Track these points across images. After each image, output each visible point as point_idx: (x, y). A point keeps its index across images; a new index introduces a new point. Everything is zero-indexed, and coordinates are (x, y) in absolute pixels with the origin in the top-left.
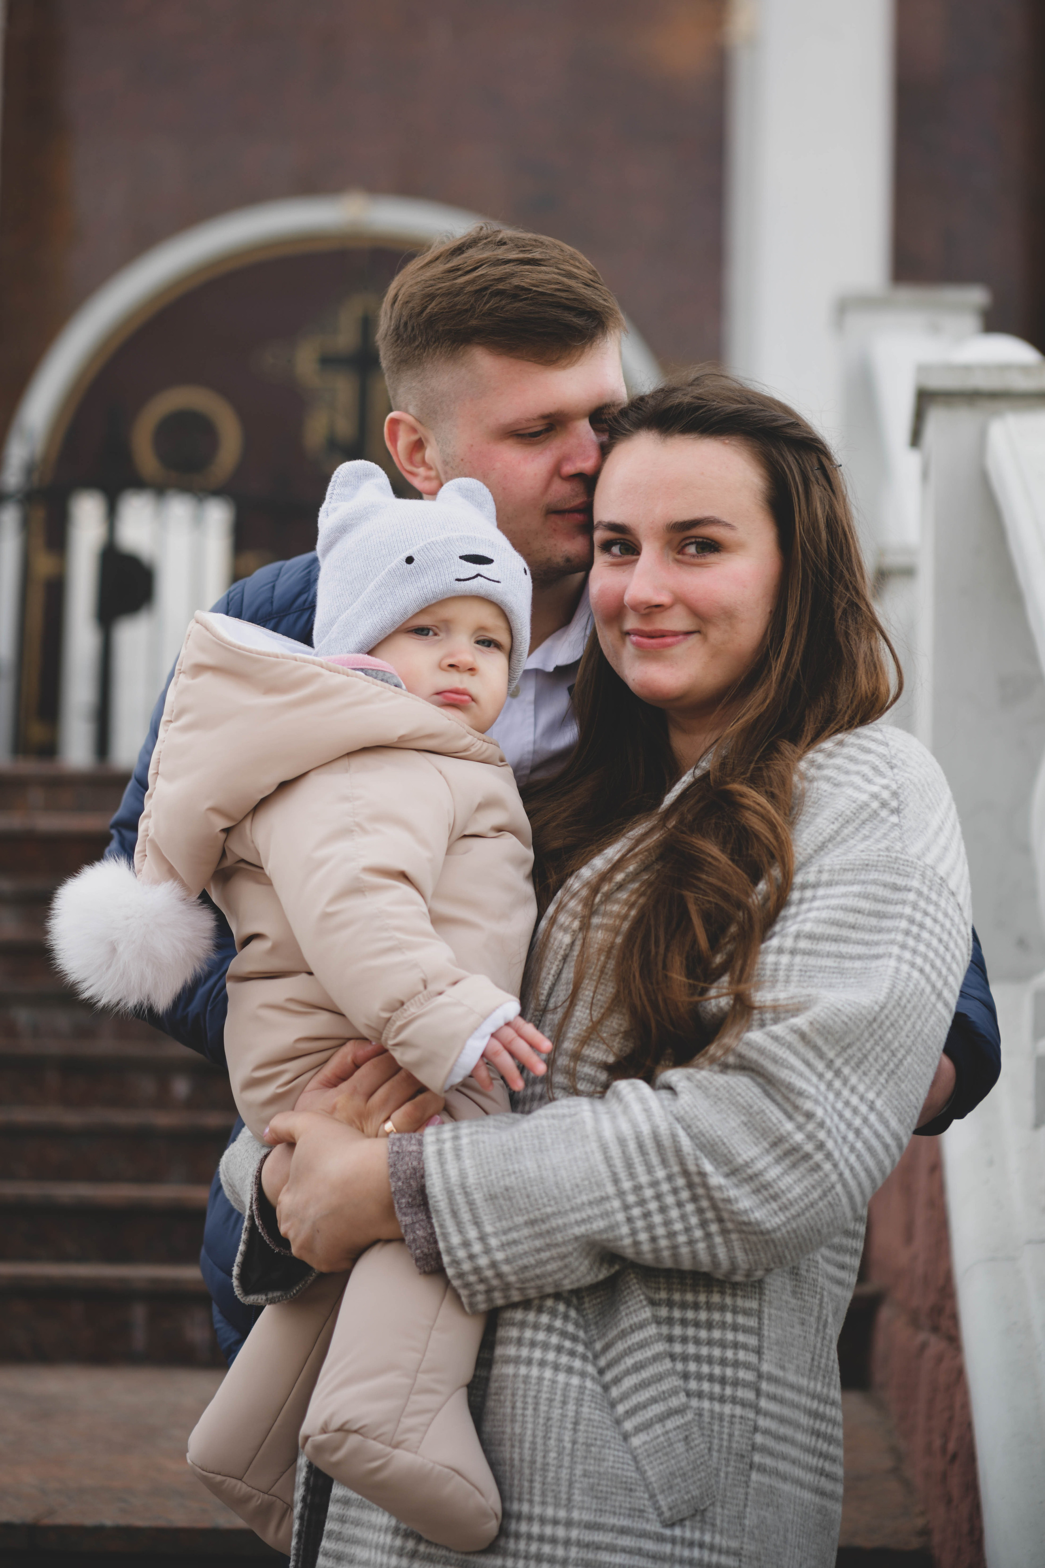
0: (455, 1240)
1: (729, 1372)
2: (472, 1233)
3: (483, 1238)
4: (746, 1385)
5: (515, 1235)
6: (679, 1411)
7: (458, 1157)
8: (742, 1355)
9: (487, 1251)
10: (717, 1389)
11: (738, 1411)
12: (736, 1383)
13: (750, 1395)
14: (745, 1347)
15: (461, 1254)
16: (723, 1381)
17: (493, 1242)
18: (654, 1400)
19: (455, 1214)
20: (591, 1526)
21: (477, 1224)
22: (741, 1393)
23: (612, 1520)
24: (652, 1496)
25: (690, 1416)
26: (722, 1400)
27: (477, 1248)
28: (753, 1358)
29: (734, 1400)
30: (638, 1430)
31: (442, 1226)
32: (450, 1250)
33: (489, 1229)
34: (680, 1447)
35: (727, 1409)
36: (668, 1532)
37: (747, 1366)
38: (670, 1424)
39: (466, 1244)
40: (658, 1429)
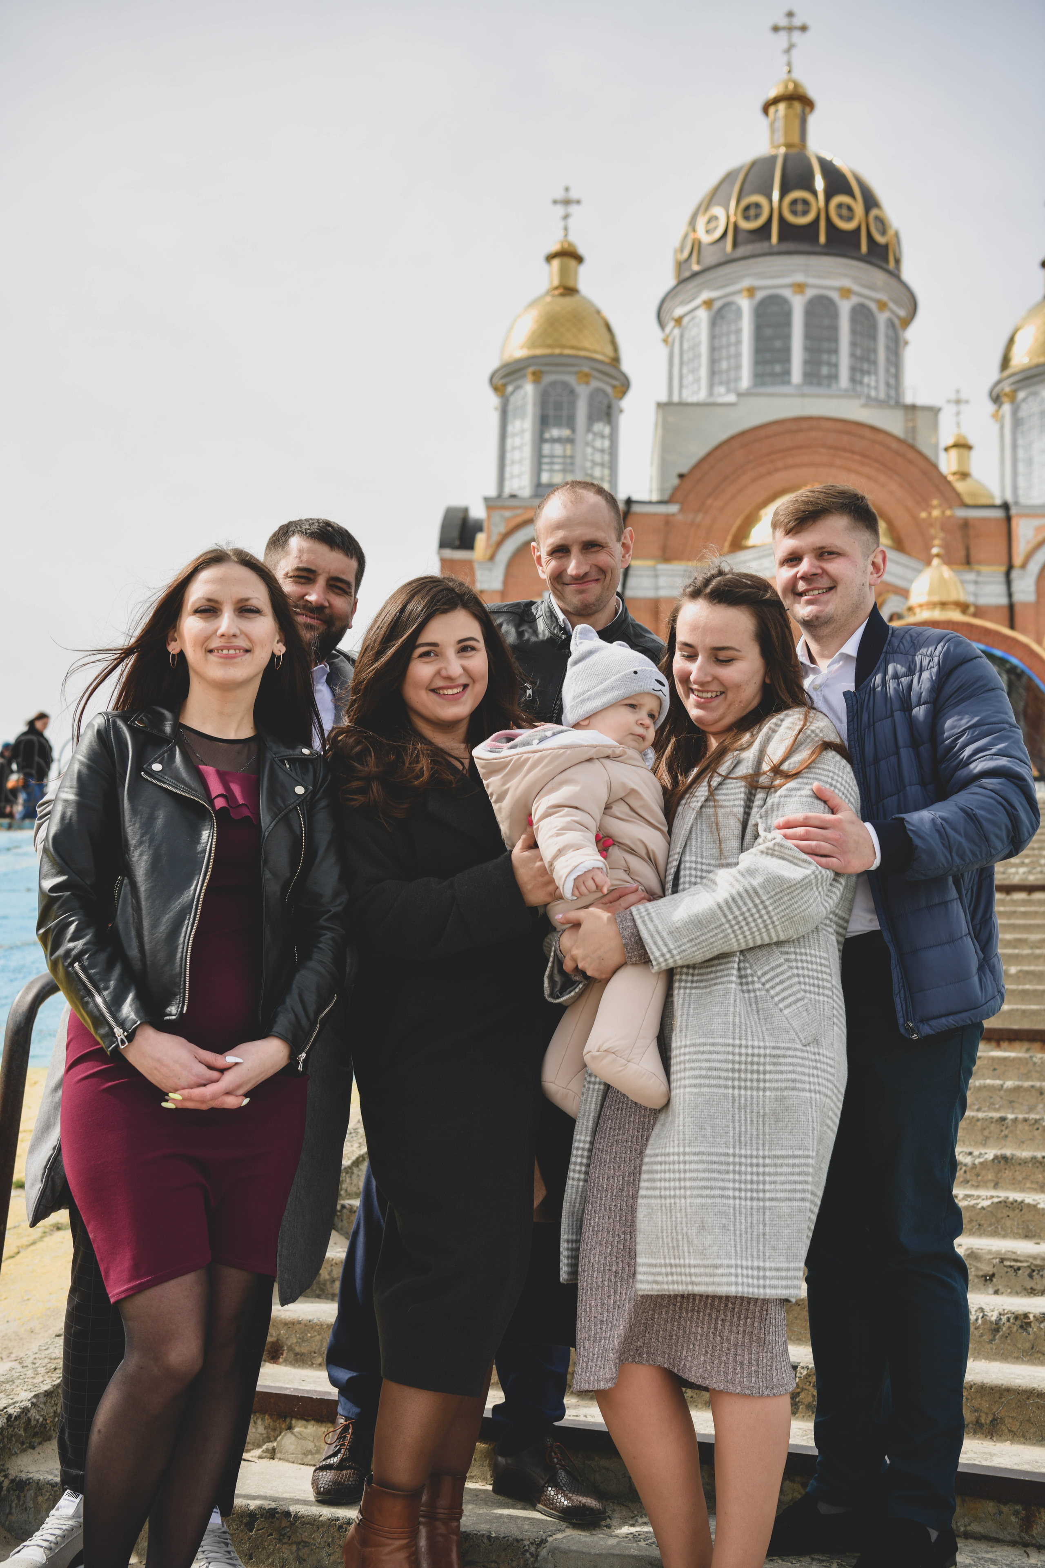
0: (657, 954)
1: (821, 983)
2: (665, 950)
3: (670, 951)
4: (828, 988)
5: (684, 947)
6: (802, 999)
7: (652, 920)
8: (824, 976)
9: (673, 956)
10: (816, 990)
11: (826, 999)
12: (824, 988)
13: (830, 993)
14: (825, 973)
15: (661, 960)
16: (818, 986)
17: (675, 952)
18: (790, 995)
19: (655, 943)
20: (774, 1048)
21: (666, 945)
22: (826, 992)
23: (783, 1045)
24: (797, 1034)
25: (806, 1001)
26: (819, 994)
27: (668, 956)
28: (829, 978)
29: (824, 995)
30: (786, 1007)
31: (650, 949)
32: (656, 959)
33: (672, 947)
34: (805, 1014)
35: (821, 998)
36: (804, 1048)
37: (828, 981)
38: (799, 1004)
39: (663, 955)
40: (794, 1007)
